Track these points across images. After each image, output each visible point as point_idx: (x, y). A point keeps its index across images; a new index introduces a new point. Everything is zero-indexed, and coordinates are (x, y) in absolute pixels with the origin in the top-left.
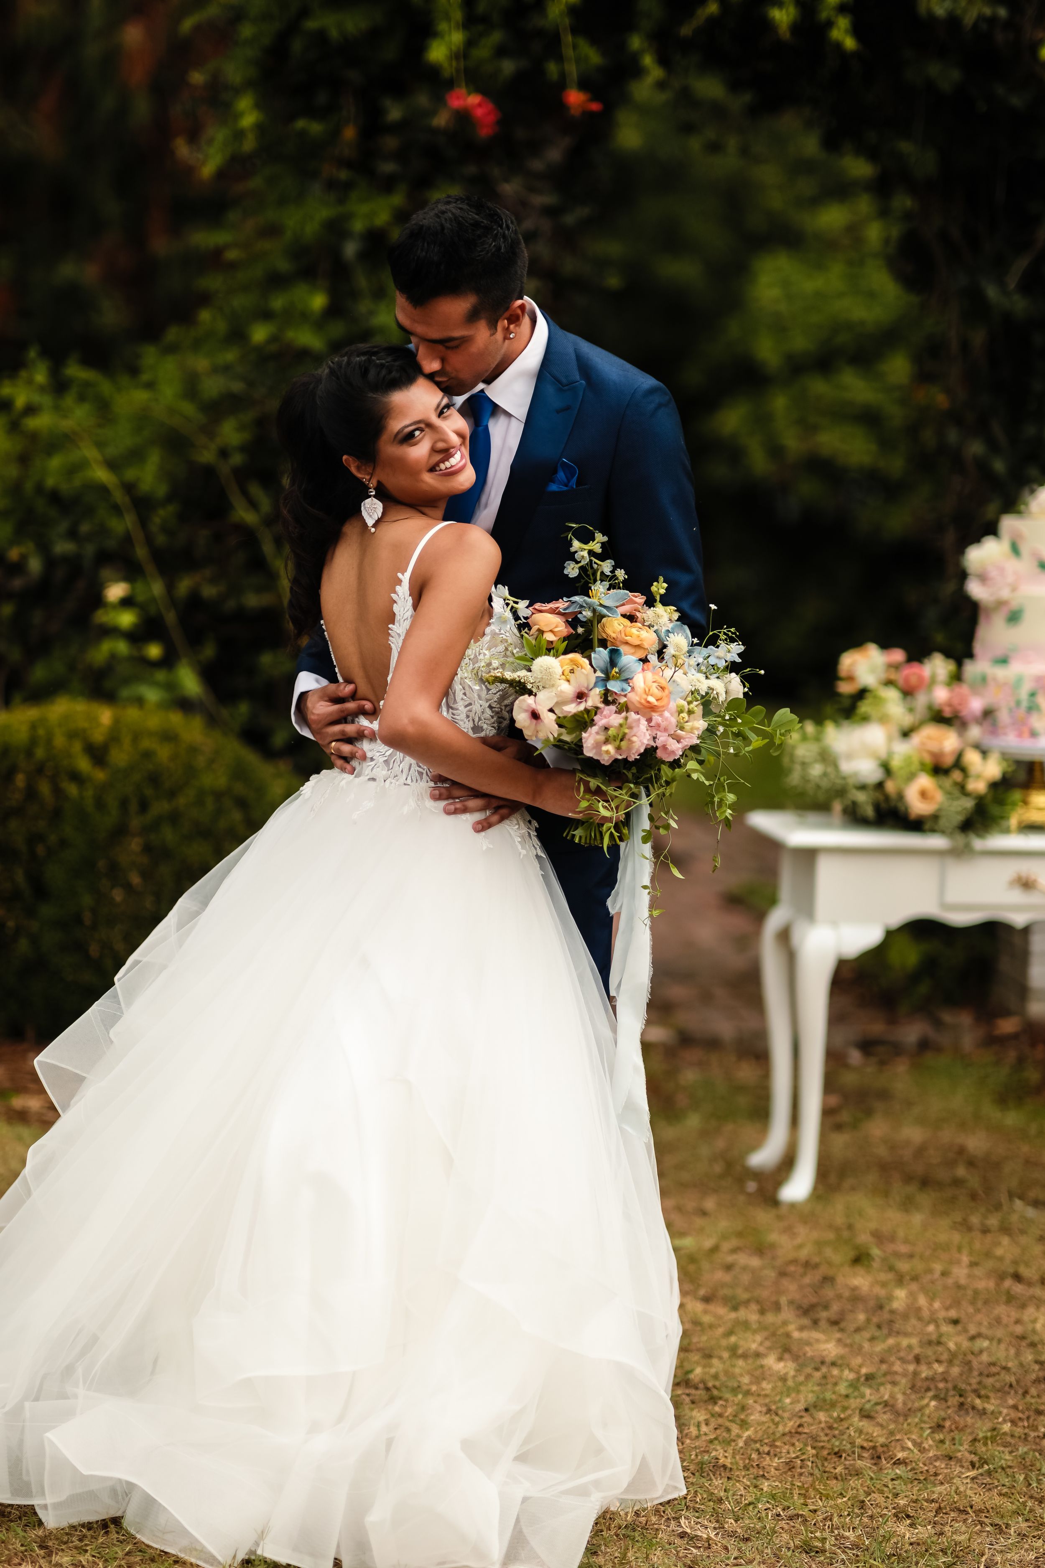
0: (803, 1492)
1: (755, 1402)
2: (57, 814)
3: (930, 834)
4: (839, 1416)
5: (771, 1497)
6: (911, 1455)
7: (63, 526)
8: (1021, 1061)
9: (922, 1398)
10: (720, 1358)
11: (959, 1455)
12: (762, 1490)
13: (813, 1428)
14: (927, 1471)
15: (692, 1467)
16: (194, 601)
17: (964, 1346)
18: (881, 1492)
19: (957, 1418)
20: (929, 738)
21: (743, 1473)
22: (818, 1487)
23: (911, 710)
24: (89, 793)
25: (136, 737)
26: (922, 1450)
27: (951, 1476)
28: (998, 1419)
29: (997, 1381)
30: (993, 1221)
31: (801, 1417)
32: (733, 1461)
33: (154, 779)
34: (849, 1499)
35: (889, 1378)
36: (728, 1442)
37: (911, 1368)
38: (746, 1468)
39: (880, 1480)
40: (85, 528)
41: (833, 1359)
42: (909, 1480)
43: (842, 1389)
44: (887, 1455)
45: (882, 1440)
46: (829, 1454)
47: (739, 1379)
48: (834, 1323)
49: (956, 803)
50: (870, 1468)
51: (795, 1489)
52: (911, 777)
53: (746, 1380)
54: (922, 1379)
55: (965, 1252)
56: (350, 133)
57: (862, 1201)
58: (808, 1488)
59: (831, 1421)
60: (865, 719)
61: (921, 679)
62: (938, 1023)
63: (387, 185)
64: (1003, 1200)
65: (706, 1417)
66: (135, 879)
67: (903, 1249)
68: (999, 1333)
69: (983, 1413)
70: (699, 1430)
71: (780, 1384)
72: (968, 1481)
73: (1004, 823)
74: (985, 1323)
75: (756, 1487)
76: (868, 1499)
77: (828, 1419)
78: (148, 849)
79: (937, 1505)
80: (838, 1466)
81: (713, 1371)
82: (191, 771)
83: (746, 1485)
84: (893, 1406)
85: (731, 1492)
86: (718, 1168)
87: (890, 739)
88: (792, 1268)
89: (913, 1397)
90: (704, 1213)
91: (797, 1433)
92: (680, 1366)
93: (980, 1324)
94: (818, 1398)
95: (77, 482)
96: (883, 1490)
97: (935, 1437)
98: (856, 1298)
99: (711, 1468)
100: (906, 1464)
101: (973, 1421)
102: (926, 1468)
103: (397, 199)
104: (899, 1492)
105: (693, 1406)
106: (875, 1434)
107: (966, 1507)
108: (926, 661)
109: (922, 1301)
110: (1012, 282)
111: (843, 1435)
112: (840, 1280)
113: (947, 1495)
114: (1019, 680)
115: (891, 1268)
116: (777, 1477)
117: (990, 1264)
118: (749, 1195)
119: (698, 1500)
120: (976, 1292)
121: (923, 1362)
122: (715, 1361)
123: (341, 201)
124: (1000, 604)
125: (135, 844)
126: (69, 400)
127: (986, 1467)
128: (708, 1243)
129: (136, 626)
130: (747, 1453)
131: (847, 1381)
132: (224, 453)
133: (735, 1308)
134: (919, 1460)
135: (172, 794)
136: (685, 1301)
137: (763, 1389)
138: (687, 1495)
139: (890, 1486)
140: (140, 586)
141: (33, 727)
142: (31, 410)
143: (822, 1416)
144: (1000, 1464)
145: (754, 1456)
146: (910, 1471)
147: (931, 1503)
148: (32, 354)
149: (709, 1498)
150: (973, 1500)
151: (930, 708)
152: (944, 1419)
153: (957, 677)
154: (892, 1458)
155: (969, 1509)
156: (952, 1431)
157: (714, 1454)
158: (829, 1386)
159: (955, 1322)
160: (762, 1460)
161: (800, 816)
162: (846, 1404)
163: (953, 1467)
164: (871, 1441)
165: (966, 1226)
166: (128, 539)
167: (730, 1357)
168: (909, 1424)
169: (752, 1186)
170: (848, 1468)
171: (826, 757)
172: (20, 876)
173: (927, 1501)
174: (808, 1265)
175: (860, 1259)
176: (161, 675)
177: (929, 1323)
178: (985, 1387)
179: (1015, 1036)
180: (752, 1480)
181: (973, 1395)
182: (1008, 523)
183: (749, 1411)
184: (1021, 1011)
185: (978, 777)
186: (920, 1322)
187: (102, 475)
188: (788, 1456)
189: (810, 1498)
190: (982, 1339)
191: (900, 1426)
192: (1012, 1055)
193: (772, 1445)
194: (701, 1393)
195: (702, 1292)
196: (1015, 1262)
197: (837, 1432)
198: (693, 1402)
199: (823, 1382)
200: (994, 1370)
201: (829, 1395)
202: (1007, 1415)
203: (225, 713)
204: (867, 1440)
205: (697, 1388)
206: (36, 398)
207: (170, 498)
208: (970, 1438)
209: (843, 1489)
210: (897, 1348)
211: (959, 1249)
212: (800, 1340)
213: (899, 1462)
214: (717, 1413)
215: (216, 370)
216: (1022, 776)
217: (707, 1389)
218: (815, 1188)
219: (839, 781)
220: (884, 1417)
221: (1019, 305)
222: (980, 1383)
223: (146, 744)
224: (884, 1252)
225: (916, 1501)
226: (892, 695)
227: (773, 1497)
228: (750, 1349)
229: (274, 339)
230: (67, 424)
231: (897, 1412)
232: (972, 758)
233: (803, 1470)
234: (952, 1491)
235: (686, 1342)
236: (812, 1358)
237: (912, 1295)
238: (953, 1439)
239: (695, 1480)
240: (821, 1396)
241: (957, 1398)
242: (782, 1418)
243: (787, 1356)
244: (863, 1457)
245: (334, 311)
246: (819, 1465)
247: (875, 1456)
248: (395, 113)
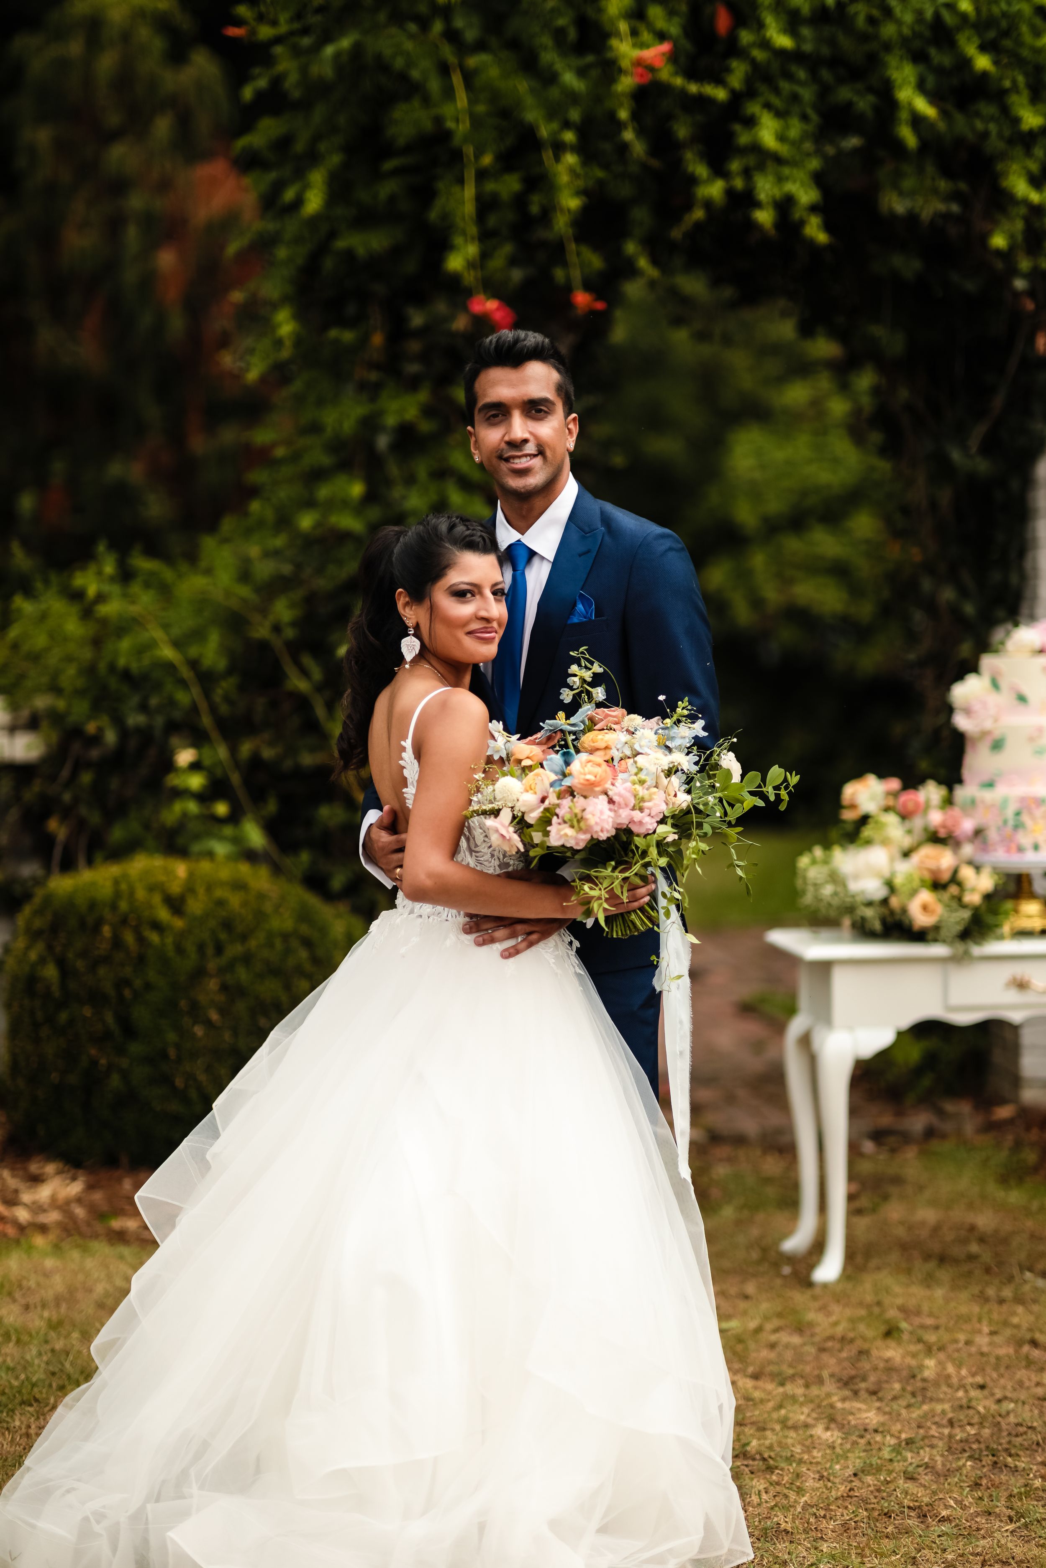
0: (859, 1551)
1: (808, 1469)
2: (141, 960)
3: (932, 943)
4: (885, 1479)
5: (831, 1558)
6: (954, 1512)
7: (135, 700)
8: (1018, 1146)
9: (959, 1459)
10: (773, 1430)
11: (997, 1510)
12: (822, 1551)
13: (863, 1491)
14: (970, 1526)
15: (756, 1533)
16: (256, 761)
17: (992, 1409)
18: (931, 1548)
19: (992, 1476)
20: (927, 857)
21: (804, 1536)
22: (873, 1546)
23: (909, 832)
24: (169, 940)
25: (209, 888)
26: (964, 1508)
27: (992, 1530)
28: (1028, 1475)
29: (1025, 1440)
30: (1007, 1292)
31: (851, 1481)
32: (794, 1525)
33: (227, 925)
34: (902, 1556)
35: (926, 1441)
36: (786, 1508)
37: (946, 1431)
38: (806, 1531)
39: (928, 1537)
40: (154, 701)
41: (875, 1427)
42: (953, 1536)
43: (886, 1454)
44: (932, 1514)
45: (926, 1500)
46: (879, 1515)
47: (793, 1449)
48: (874, 1393)
49: (954, 915)
50: (918, 1526)
51: (852, 1549)
52: (914, 893)
53: (798, 1449)
54: (957, 1440)
55: (985, 1322)
56: (378, 339)
57: (886, 1278)
58: (864, 1547)
59: (879, 1484)
60: (868, 842)
61: (917, 804)
62: (941, 1113)
63: (412, 384)
64: (1015, 1273)
65: (765, 1486)
66: (214, 1016)
67: (929, 1321)
68: (1023, 1395)
69: (1015, 1470)
70: (760, 1499)
71: (828, 1451)
72: (1008, 1534)
73: (998, 931)
74: (1009, 1387)
75: (816, 1549)
76: (919, 1555)
77: (876, 1482)
78: (224, 988)
79: (982, 1558)
80: (888, 1526)
81: (767, 1442)
82: (260, 916)
83: (807, 1548)
84: (933, 1467)
85: (794, 1555)
86: (755, 1255)
87: (892, 860)
88: (830, 1344)
89: (950, 1458)
90: (746, 1297)
91: (848, 1496)
92: (737, 1439)
93: (1004, 1388)
94: (865, 1463)
95: (146, 661)
96: (931, 1547)
97: (974, 1495)
98: (890, 1369)
99: (774, 1533)
100: (950, 1521)
101: (1007, 1478)
102: (968, 1524)
103: (423, 396)
104: (946, 1547)
105: (753, 1476)
106: (919, 1495)
107: (1009, 1559)
108: (921, 787)
109: (951, 1369)
110: (974, 444)
111: (890, 1496)
112: (874, 1353)
113: (990, 1548)
114: (1005, 801)
115: (920, 1340)
116: (835, 1539)
117: (1008, 1332)
118: (785, 1277)
119: (765, 1563)
120: (998, 1358)
121: (956, 1425)
122: (768, 1433)
123: (373, 399)
124: (985, 734)
125: (213, 984)
126: (136, 588)
127: (1023, 1520)
128: (752, 1325)
129: (205, 787)
130: (805, 1517)
131: (890, 1446)
132: (277, 628)
133: (782, 1384)
134: (961, 1517)
135: (244, 938)
136: (736, 1378)
137: (814, 1458)
138: (754, 1559)
139: (937, 1542)
140: (207, 752)
141: (116, 882)
142: (101, 598)
143: (869, 1479)
144: (1035, 1517)
145: (812, 1520)
146: (955, 1527)
147: (976, 1557)
148: (101, 548)
149: (775, 1561)
150: (1014, 1552)
151: (926, 829)
152: (981, 1478)
153: (949, 802)
154: (937, 1516)
155: (1011, 1561)
156: (989, 1488)
157: (776, 1519)
158: (874, 1452)
159: (982, 1387)
160: (819, 1523)
161: (815, 932)
162: (891, 1468)
163: (993, 1521)
164: (916, 1501)
165: (983, 1298)
166: (194, 709)
167: (782, 1429)
168: (949, 1484)
169: (787, 1270)
170: (897, 1527)
171: (835, 878)
172: (109, 1018)
173: (972, 1554)
174: (844, 1340)
175: (890, 1332)
176: (228, 831)
177: (958, 1390)
178: (1015, 1446)
179: (1010, 1122)
180: (812, 1543)
181: (1004, 1454)
182: (987, 662)
183: (804, 1478)
184: (1014, 1099)
185: (973, 890)
186: (949, 1389)
187: (168, 653)
188: (842, 1518)
189: (867, 1557)
190: (1007, 1402)
191: (941, 1486)
192: (1009, 1139)
193: (827, 1509)
194: (758, 1464)
195: (751, 1370)
196: (1030, 1330)
197: (885, 1494)
198: (752, 1473)
199: (868, 1448)
200: (1021, 1429)
201: (874, 1461)
202: (1038, 1471)
203: (288, 862)
204: (913, 1501)
205: (754, 1459)
206: (107, 588)
207: (230, 671)
208: (1006, 1494)
209: (895, 1547)
210: (932, 1413)
211: (980, 1320)
212: (843, 1409)
213: (943, 1520)
214: (774, 1481)
215: (268, 554)
216: (1012, 887)
217: (764, 1459)
218: (845, 1269)
219: (848, 900)
220: (926, 1479)
221: (982, 466)
222: (1009, 1442)
223: (219, 893)
224: (912, 1325)
225: (962, 1555)
226: (891, 819)
227: (833, 1557)
228: (799, 1420)
229: (318, 525)
230: (134, 610)
231: (937, 1473)
232: (967, 873)
233: (857, 1531)
234: (995, 1544)
235: (740, 1417)
236: (855, 1426)
237: (940, 1363)
238: (991, 1496)
239: (761, 1544)
240: (868, 1462)
241: (990, 1457)
242: (834, 1483)
243: (833, 1426)
244: (911, 1516)
245: (371, 497)
246: (872, 1525)
247: (921, 1515)
248: (417, 319)
